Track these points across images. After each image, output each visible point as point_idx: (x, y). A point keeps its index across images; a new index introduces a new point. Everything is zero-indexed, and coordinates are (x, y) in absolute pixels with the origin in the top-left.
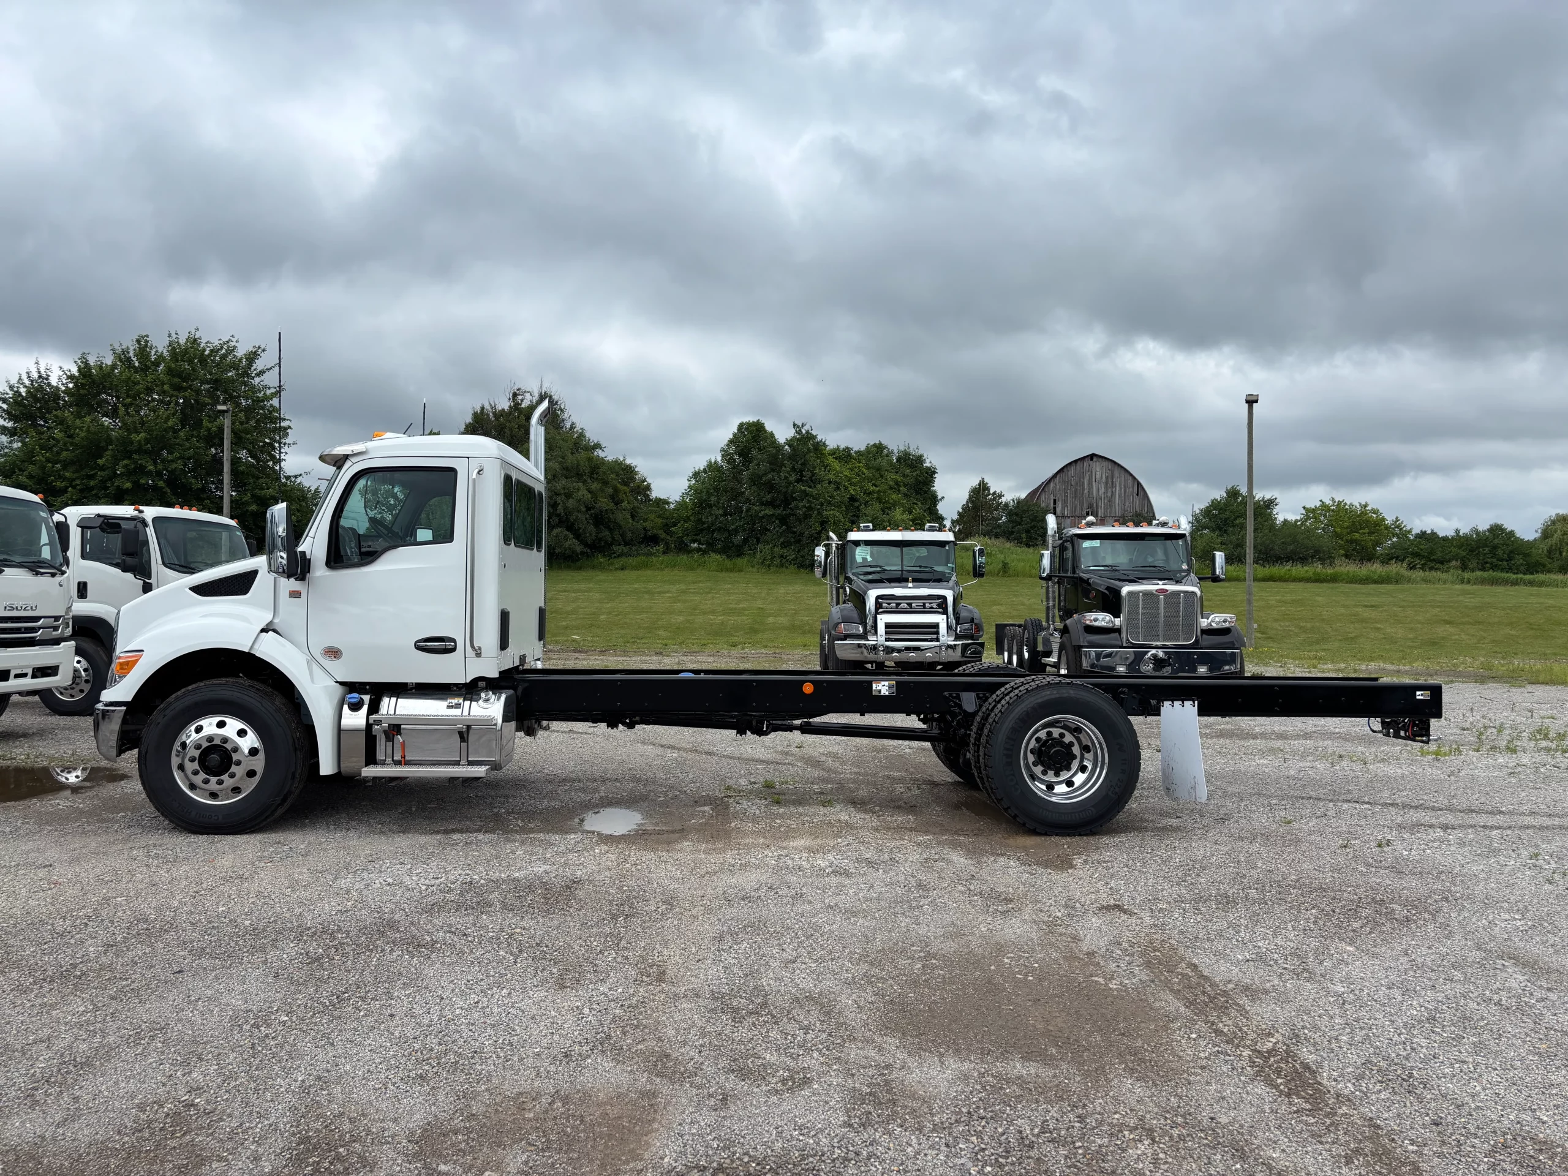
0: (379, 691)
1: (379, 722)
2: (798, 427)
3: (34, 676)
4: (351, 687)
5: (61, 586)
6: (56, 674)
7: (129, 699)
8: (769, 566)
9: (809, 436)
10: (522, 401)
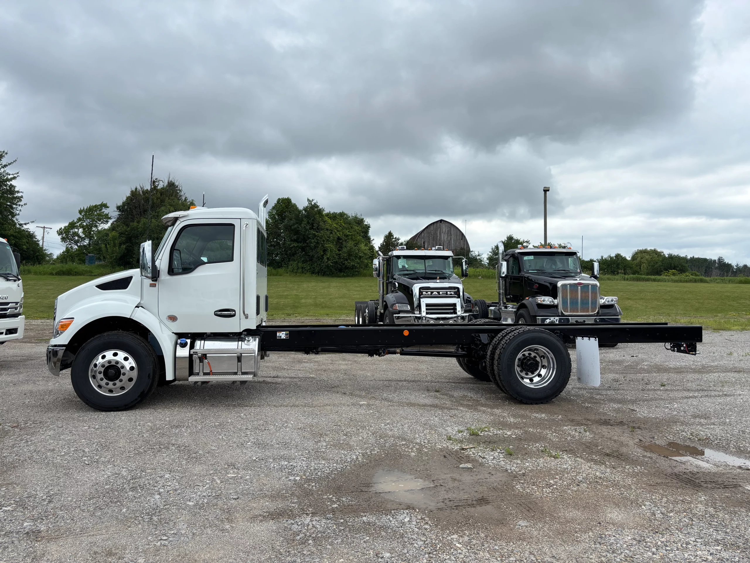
0: (195, 337)
1: (196, 353)
2: (310, 201)
3: (6, 334)
4: (180, 335)
5: (19, 286)
6: (16, 333)
7: (67, 343)
8: (296, 272)
9: (316, 206)
10: (158, 185)
